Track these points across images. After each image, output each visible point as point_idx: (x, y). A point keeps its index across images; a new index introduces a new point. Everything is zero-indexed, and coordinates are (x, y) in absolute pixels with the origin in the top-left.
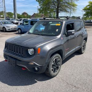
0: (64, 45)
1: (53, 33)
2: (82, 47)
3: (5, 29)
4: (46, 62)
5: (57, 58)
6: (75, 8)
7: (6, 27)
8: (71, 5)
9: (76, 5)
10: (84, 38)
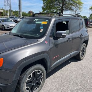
0: (50, 51)
1: (38, 34)
2: (81, 52)
3: (4, 27)
4: (14, 80)
5: (37, 70)
6: (81, 7)
7: (4, 25)
8: (77, 3)
9: (82, 4)
10: (83, 40)
